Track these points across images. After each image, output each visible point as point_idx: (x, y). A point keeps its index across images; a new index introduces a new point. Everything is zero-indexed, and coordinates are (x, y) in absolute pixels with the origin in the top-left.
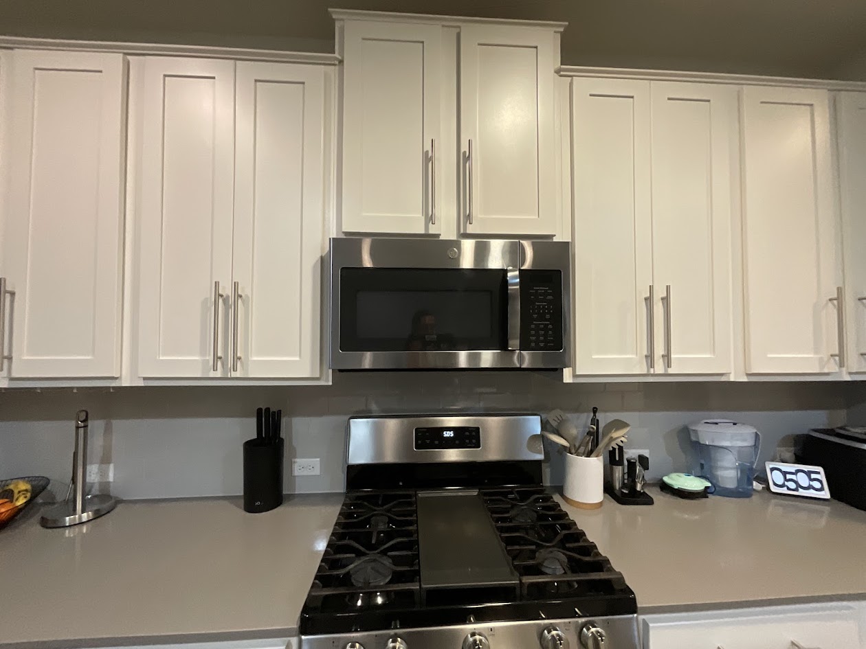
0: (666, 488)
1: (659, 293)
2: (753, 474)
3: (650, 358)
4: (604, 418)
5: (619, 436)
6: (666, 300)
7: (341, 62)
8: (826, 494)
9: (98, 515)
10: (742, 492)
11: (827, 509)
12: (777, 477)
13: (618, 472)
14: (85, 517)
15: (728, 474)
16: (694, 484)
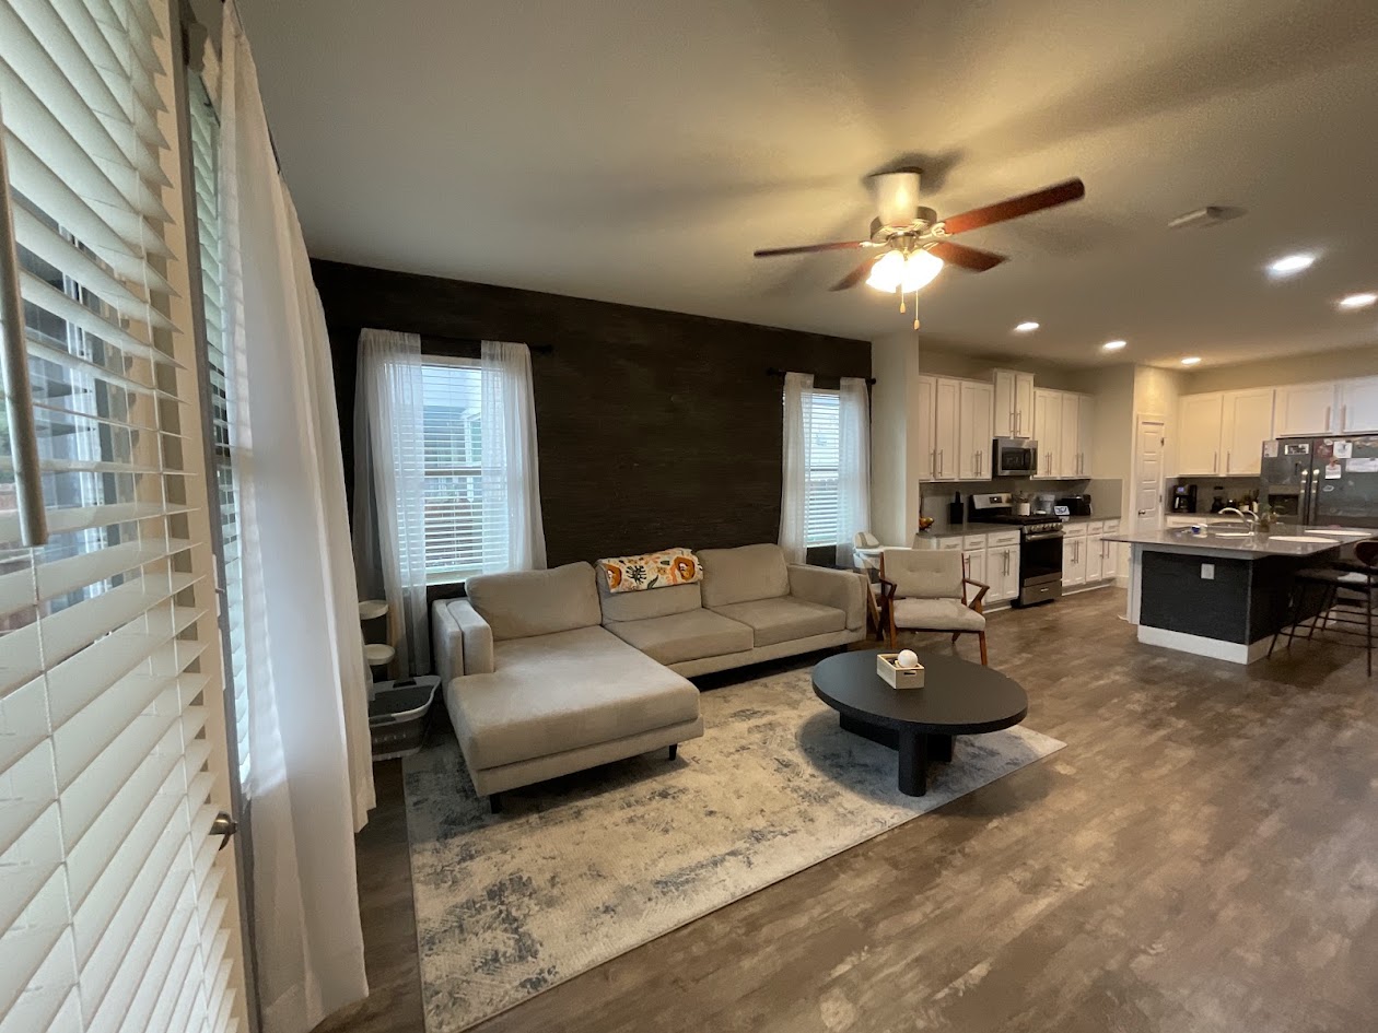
2: (1053, 510)
3: (1047, 473)
4: (1028, 494)
6: (1049, 456)
7: (996, 384)
8: (1068, 513)
11: (1068, 517)
12: (1057, 510)
15: (1049, 510)
16: (1043, 512)
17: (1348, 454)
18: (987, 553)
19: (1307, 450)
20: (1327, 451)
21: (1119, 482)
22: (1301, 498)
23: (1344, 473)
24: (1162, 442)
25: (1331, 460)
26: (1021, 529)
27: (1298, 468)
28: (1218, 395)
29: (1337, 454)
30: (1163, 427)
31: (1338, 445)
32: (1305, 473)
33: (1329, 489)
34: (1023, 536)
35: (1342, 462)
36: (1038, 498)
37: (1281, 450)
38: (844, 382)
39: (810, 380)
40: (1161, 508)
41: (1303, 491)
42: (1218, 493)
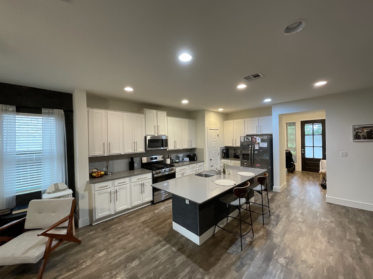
0: (176, 162)
1: (175, 141)
2: (183, 159)
3: (174, 147)
4: (169, 155)
5: (172, 156)
6: (176, 141)
7: (145, 115)
8: (189, 160)
9: (112, 174)
10: (182, 161)
11: (189, 162)
12: (185, 159)
13: (171, 160)
14: (111, 174)
15: (181, 160)
16: (178, 161)
17: (260, 141)
18: (131, 186)
19: (250, 139)
20: (255, 140)
21: (203, 149)
22: (250, 154)
23: (259, 147)
24: (218, 136)
25: (256, 143)
26: (152, 172)
27: (249, 145)
28: (232, 121)
29: (257, 141)
30: (218, 131)
31: (257, 138)
32: (250, 146)
33: (256, 152)
34: (153, 175)
35: (259, 144)
36: (177, 156)
37: (244, 139)
38: (43, 110)
39: (13, 108)
40: (219, 157)
41: (250, 152)
42: (235, 152)
